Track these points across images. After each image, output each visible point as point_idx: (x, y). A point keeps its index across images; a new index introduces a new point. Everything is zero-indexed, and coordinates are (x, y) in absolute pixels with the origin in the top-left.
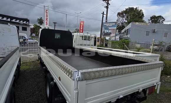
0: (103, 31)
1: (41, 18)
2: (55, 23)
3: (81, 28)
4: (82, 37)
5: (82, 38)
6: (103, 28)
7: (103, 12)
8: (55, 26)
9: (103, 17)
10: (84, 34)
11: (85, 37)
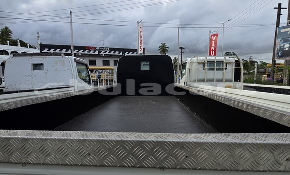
0: (278, 47)
1: (165, 44)
2: (182, 48)
3: (213, 49)
4: (204, 64)
5: (204, 66)
6: (278, 41)
7: (280, 5)
8: (182, 53)
9: (279, 15)
10: (206, 58)
11: (212, 63)
